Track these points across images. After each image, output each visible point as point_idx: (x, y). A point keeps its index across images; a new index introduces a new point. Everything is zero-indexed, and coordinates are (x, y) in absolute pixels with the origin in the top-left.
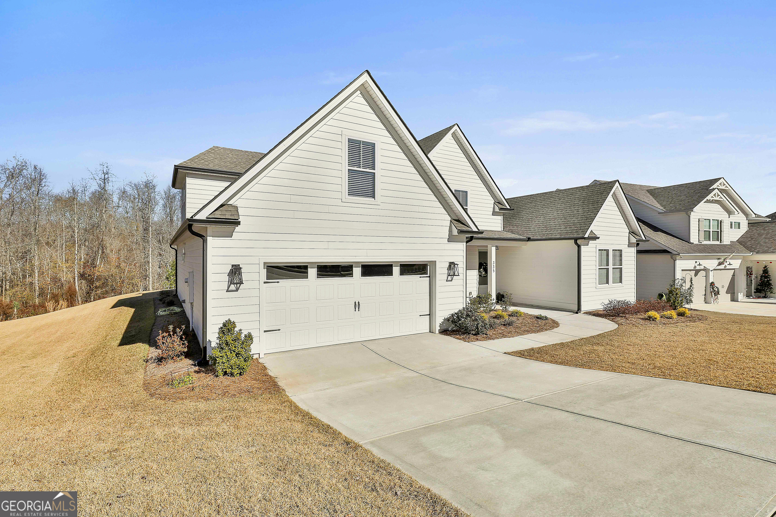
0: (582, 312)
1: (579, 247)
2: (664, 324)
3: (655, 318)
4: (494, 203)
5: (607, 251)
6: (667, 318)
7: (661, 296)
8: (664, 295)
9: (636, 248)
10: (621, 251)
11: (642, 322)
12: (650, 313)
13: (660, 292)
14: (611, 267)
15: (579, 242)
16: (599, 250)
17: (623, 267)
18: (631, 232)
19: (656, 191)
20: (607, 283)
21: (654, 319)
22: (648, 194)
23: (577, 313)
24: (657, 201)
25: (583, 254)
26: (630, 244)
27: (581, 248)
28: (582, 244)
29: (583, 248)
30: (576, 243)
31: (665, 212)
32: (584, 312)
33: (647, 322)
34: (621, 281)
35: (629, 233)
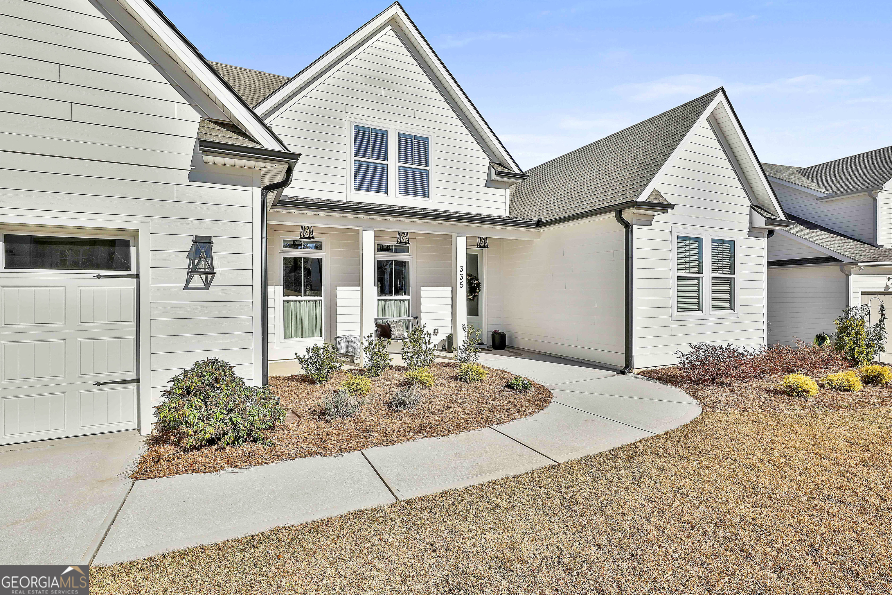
0: (636, 371)
1: (627, 226)
2: (831, 407)
3: (805, 391)
4: (490, 165)
5: (700, 241)
6: (838, 389)
7: (821, 339)
8: (828, 338)
9: (766, 239)
10: (731, 243)
11: (770, 400)
12: (791, 376)
13: (820, 332)
14: (707, 275)
15: (627, 214)
16: (679, 238)
17: (738, 276)
18: (755, 206)
19: (813, 170)
20: (700, 308)
21: (803, 394)
22: (800, 176)
23: (623, 373)
24: (814, 183)
25: (636, 244)
26: (753, 230)
27: (632, 229)
28: (635, 221)
29: (637, 231)
30: (620, 219)
31: (829, 197)
32: (641, 370)
33: (784, 402)
34: (732, 307)
35: (751, 207)
